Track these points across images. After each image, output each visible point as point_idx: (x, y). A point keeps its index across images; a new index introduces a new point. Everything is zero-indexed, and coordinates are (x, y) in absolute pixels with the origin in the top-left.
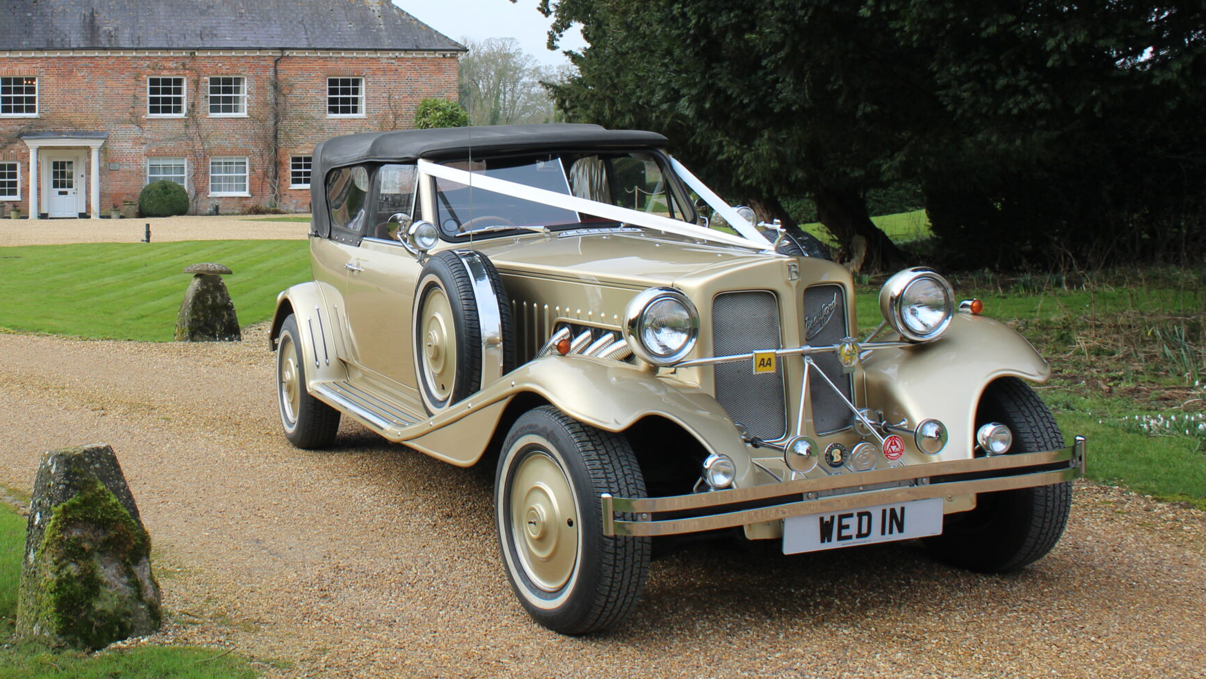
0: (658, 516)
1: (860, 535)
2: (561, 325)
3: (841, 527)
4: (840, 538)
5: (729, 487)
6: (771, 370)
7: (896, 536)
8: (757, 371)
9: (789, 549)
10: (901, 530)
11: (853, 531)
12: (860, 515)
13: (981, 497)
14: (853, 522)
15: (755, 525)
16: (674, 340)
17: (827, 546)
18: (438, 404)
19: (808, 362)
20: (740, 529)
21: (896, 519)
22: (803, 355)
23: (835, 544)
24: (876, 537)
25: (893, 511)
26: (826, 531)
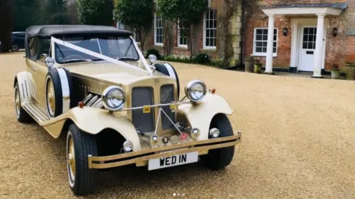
0: (106, 162)
1: (172, 163)
2: (89, 93)
3: (167, 161)
4: (166, 164)
5: (132, 151)
6: (149, 112)
7: (184, 163)
8: (144, 112)
9: (150, 168)
10: (185, 160)
11: (170, 162)
12: (173, 157)
13: (209, 150)
14: (170, 160)
15: (139, 163)
16: (117, 103)
17: (162, 167)
18: (51, 116)
19: (161, 109)
20: (134, 164)
21: (184, 158)
22: (159, 107)
23: (165, 166)
24: (177, 163)
25: (183, 156)
26: (162, 162)
